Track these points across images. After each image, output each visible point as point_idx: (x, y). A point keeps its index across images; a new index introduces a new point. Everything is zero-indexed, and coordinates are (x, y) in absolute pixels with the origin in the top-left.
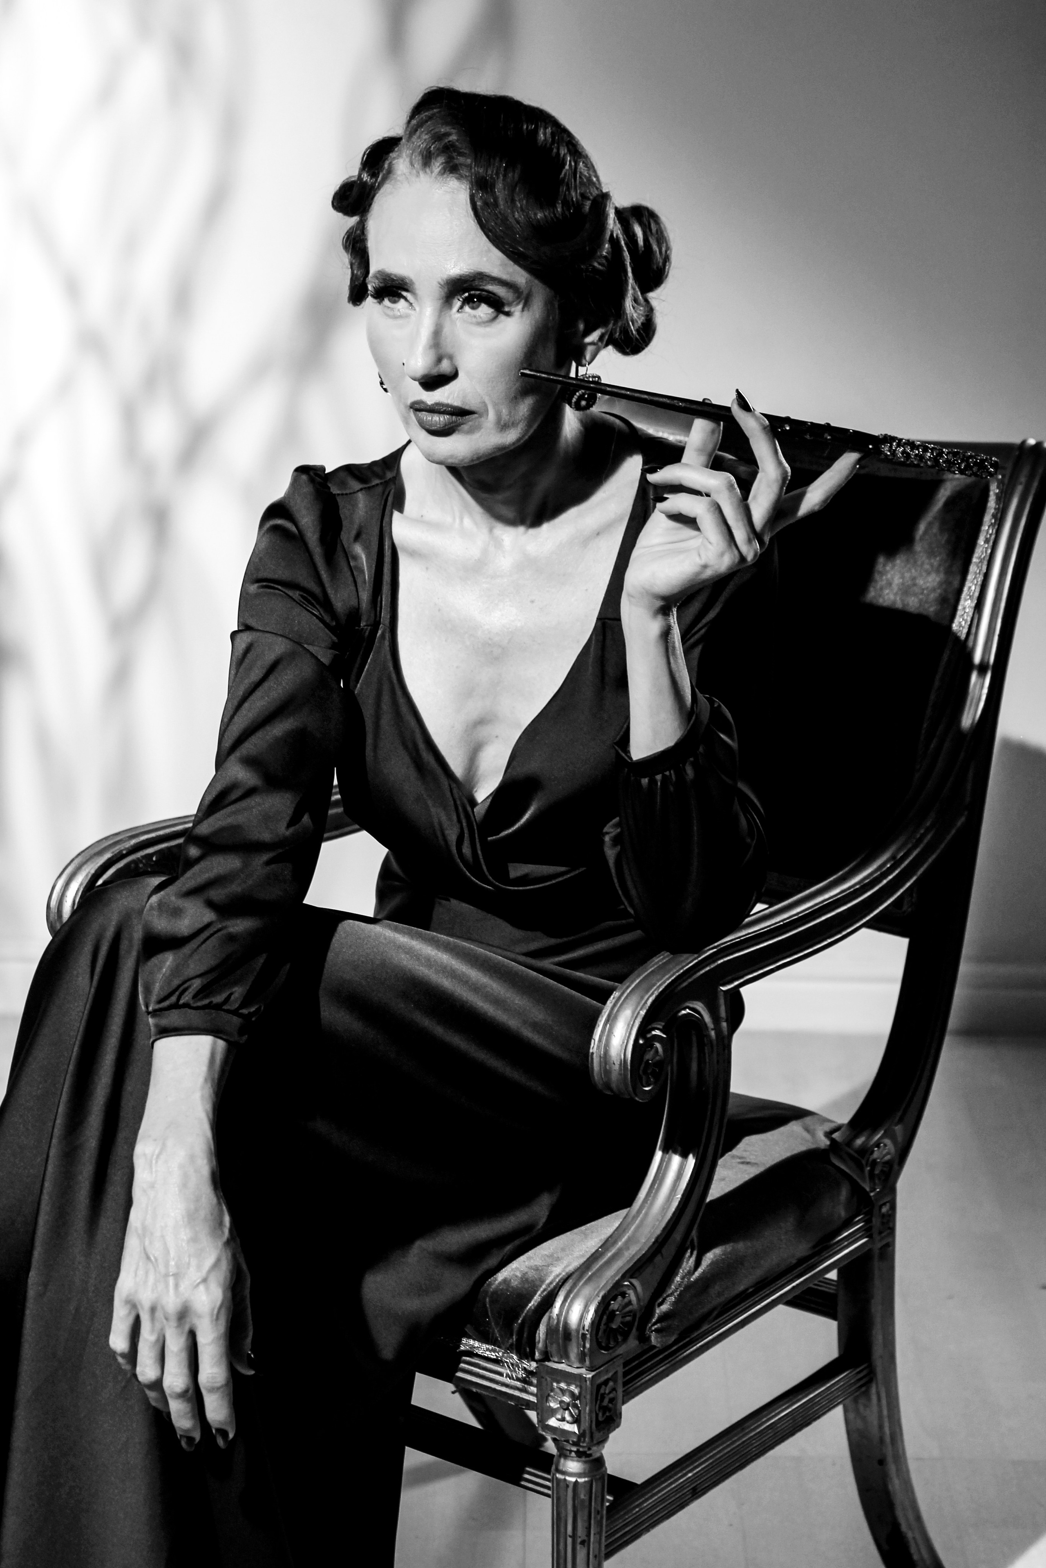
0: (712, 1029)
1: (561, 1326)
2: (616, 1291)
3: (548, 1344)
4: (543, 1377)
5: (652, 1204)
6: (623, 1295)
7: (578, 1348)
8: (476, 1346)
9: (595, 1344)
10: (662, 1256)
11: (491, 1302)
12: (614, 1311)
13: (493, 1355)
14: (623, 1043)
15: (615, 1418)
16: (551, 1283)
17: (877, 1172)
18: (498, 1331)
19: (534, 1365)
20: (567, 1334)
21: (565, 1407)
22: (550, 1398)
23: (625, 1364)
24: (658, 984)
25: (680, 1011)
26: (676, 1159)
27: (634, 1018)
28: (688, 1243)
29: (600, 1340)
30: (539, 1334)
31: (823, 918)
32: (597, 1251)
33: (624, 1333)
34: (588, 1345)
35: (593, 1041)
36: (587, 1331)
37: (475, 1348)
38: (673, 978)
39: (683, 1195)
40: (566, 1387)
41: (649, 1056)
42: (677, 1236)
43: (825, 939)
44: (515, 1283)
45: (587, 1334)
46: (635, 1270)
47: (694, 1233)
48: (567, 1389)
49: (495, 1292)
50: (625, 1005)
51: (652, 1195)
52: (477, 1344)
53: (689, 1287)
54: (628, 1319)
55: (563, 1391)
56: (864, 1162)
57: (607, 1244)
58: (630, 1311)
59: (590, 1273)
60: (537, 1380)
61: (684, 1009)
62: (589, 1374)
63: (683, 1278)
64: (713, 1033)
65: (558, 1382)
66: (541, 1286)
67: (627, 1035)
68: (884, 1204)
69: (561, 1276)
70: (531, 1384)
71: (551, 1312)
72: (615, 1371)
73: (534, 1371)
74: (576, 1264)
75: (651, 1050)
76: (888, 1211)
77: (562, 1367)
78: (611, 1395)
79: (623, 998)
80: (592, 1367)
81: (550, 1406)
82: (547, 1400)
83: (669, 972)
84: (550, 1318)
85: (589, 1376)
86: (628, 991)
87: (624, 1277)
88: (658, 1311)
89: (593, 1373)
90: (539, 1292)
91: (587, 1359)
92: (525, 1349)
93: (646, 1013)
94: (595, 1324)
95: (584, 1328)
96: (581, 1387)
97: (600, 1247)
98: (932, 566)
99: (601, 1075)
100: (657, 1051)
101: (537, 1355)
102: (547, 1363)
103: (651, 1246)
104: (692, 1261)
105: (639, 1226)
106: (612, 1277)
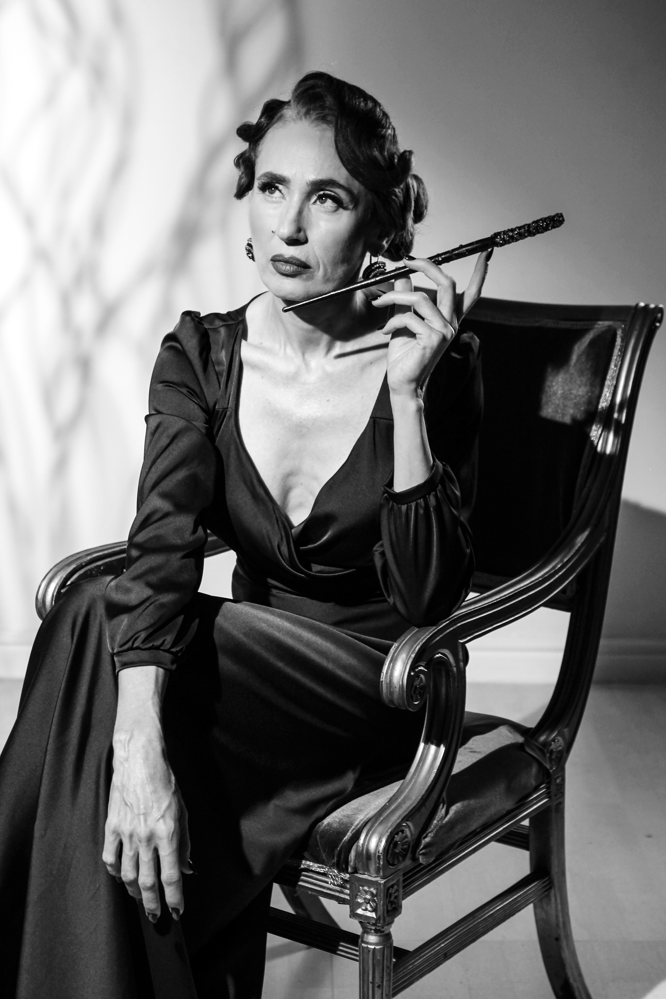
0: (455, 667)
1: (365, 851)
2: (397, 830)
3: (357, 863)
4: (353, 884)
5: (418, 776)
6: (403, 831)
7: (375, 865)
9: (386, 861)
10: (426, 807)
11: (321, 837)
12: (396, 842)
13: (322, 871)
14: (401, 674)
15: (398, 909)
16: (358, 825)
17: (553, 757)
18: (325, 855)
19: (348, 876)
20: (368, 856)
21: (367, 902)
22: (358, 896)
23: (404, 875)
24: (422, 638)
25: (435, 655)
26: (433, 748)
27: (408, 659)
28: (441, 800)
29: (389, 860)
30: (351, 856)
31: (520, 598)
33: (403, 855)
34: (381, 863)
35: (382, 674)
36: (381, 854)
37: (310, 866)
38: (431, 634)
39: (438, 770)
40: (368, 889)
41: (417, 683)
42: (435, 795)
43: (521, 612)
44: (335, 825)
45: (381, 856)
46: (409, 817)
47: (444, 794)
48: (368, 891)
49: (323, 831)
50: (402, 651)
51: (418, 770)
52: (311, 864)
53: (441, 827)
54: (405, 846)
55: (366, 892)
56: (546, 751)
57: (391, 801)
58: (407, 842)
59: (382, 819)
60: (350, 886)
61: (438, 654)
62: (382, 881)
63: (438, 821)
64: (455, 669)
65: (363, 886)
66: (351, 827)
67: (404, 669)
68: (558, 777)
69: (363, 821)
70: (346, 888)
71: (358, 843)
72: (398, 879)
73: (348, 880)
74: (372, 813)
75: (418, 679)
76: (560, 782)
77: (365, 877)
78: (396, 894)
79: (400, 647)
80: (384, 876)
81: (358, 902)
82: (356, 898)
84: (357, 846)
85: (383, 882)
86: (403, 643)
87: (403, 820)
88: (423, 842)
89: (385, 880)
90: (350, 831)
91: (381, 871)
92: (342, 866)
93: (415, 656)
94: (387, 850)
95: (379, 852)
96: (377, 889)
97: (387, 803)
98: (582, 381)
99: (388, 696)
100: (422, 680)
101: (350, 870)
102: (356, 875)
103: (419, 802)
104: (443, 811)
105: (411, 789)
106: (396, 820)
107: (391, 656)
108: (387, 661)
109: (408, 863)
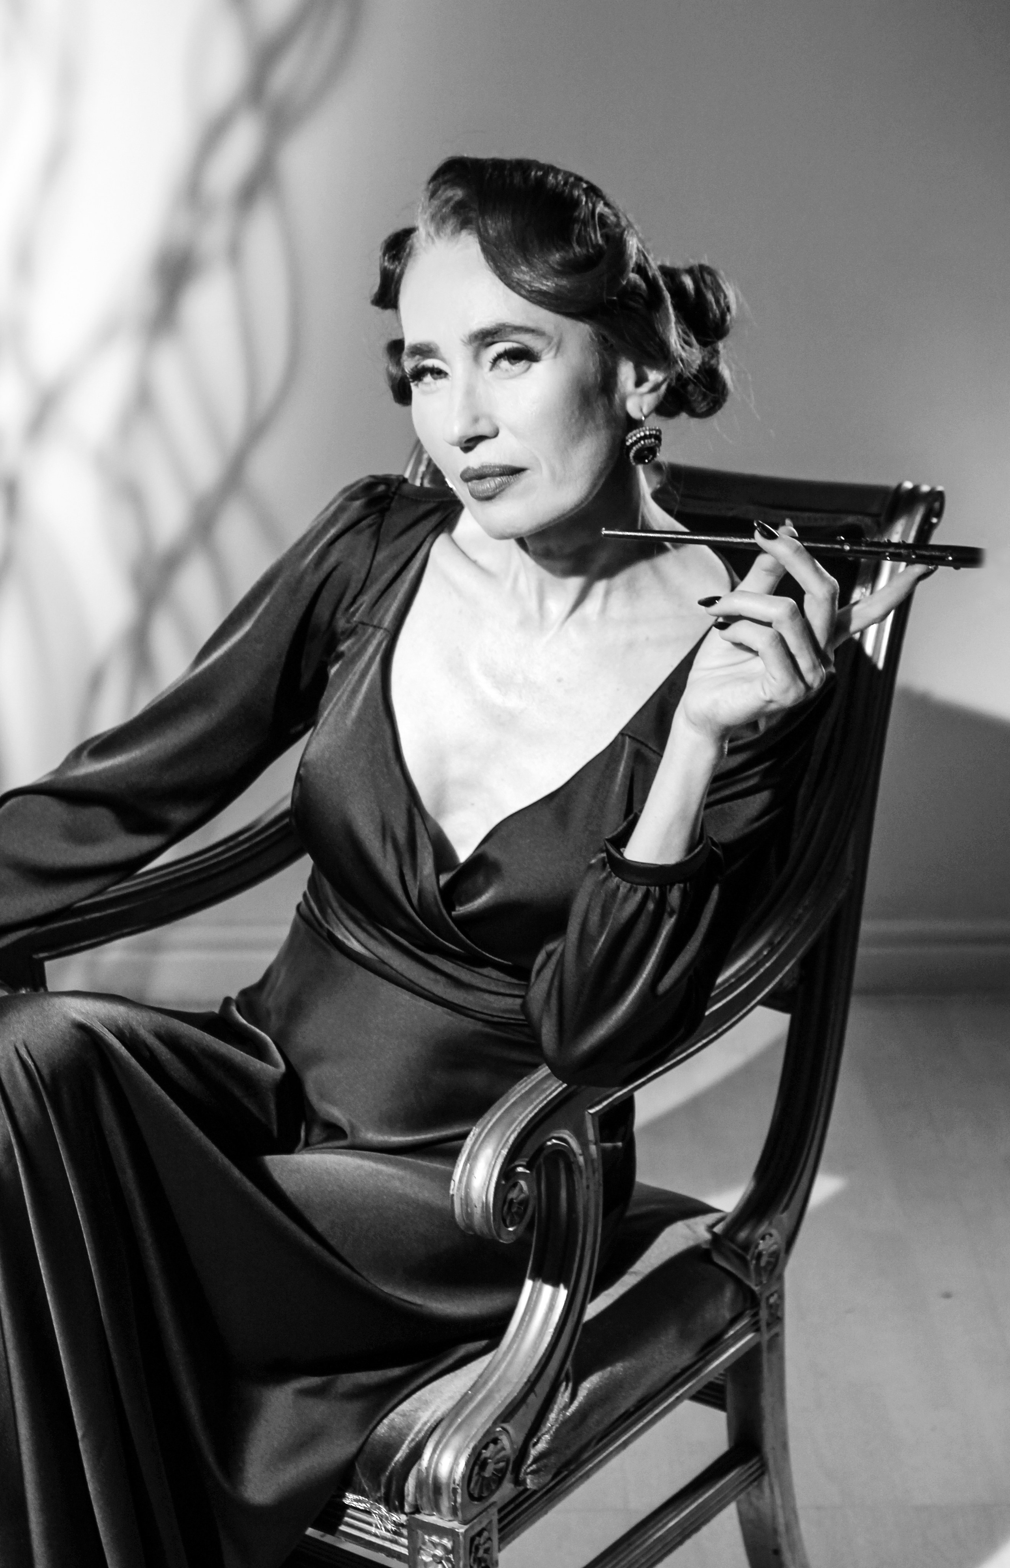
0: (580, 1155)
1: (430, 1479)
2: (486, 1441)
3: (418, 1497)
4: (414, 1530)
5: (523, 1338)
6: (495, 1441)
7: (449, 1503)
9: (466, 1496)
10: (535, 1394)
12: (486, 1459)
13: (364, 1507)
14: (485, 1184)
16: (419, 1431)
17: (762, 1265)
18: (365, 1482)
19: (403, 1518)
20: (437, 1488)
21: (438, 1561)
22: (422, 1552)
23: (500, 1511)
24: (519, 1120)
25: (545, 1143)
26: (548, 1289)
27: (496, 1157)
28: (563, 1375)
29: (472, 1492)
30: (408, 1487)
32: (466, 1394)
33: (499, 1478)
34: (459, 1500)
35: (452, 1182)
36: (458, 1485)
38: (536, 1111)
39: (556, 1329)
41: (513, 1195)
42: (551, 1370)
45: (457, 1489)
46: (508, 1414)
47: (568, 1365)
48: (439, 1543)
50: (485, 1144)
51: (523, 1328)
53: (564, 1423)
54: (502, 1464)
55: (435, 1545)
56: (749, 1257)
57: (475, 1387)
58: (504, 1456)
59: (459, 1420)
60: (408, 1533)
61: (550, 1140)
62: (462, 1528)
63: (558, 1415)
64: (581, 1159)
65: (430, 1536)
66: (408, 1435)
67: (489, 1175)
68: (772, 1295)
69: (429, 1424)
70: (400, 1535)
71: (420, 1465)
72: (488, 1520)
73: (405, 1523)
74: (444, 1409)
75: (515, 1190)
76: (775, 1302)
77: (434, 1519)
78: (487, 1546)
79: (483, 1135)
80: (465, 1521)
81: (422, 1560)
82: (419, 1553)
83: (532, 1103)
84: (419, 1471)
85: (462, 1530)
86: (489, 1126)
87: (495, 1423)
88: (533, 1451)
89: (466, 1527)
90: (407, 1442)
91: (459, 1513)
92: (394, 1502)
93: (508, 1153)
94: (468, 1477)
95: (454, 1483)
96: (454, 1542)
97: (470, 1390)
99: (463, 1217)
100: (521, 1189)
101: (407, 1509)
102: (417, 1516)
103: (523, 1388)
104: (567, 1394)
105: (510, 1364)
106: (484, 1423)
107: (467, 1152)
109: (507, 1490)
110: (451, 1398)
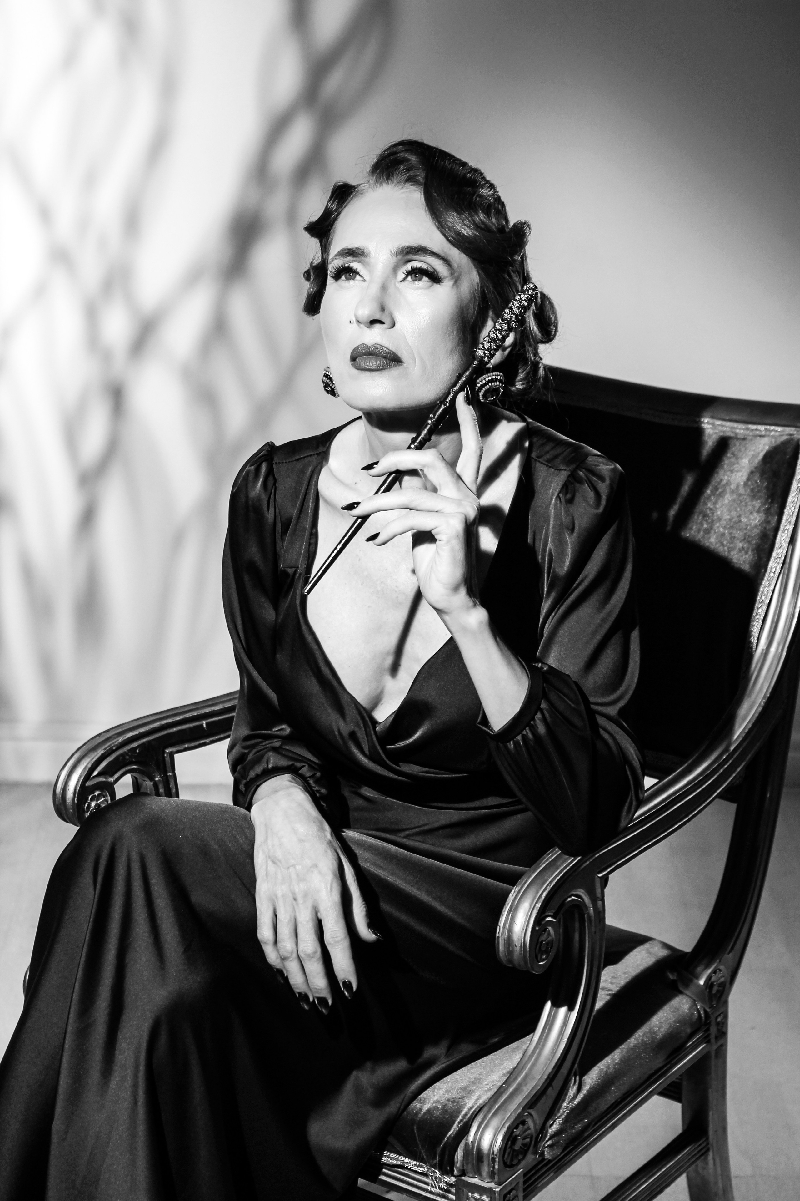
0: (591, 908)
1: (475, 1150)
2: (517, 1122)
3: (465, 1164)
4: (460, 1189)
5: (545, 1044)
6: (523, 1123)
7: (489, 1168)
8: (406, 1161)
9: (502, 1164)
10: (553, 1088)
11: (418, 1129)
12: (516, 1136)
13: (420, 1170)
16: (466, 1114)
17: (714, 991)
18: (424, 1152)
19: (453, 1180)
20: (480, 1157)
23: (525, 1175)
24: (550, 880)
25: (567, 899)
26: (562, 1011)
27: (531, 909)
28: (572, 1074)
29: (506, 1161)
30: (458, 1156)
31: (675, 807)
33: (524, 1151)
34: (497, 1167)
35: (498, 927)
36: (496, 1155)
37: (405, 1163)
38: (561, 875)
39: (568, 1039)
40: (479, 1197)
41: (543, 937)
42: (564, 1070)
43: (676, 823)
44: (437, 1114)
45: (496, 1158)
46: (533, 1103)
47: (576, 1066)
48: (479, 1199)
49: (422, 1122)
50: (524, 899)
51: (544, 1037)
52: (407, 1160)
53: (572, 1110)
54: (527, 1140)
57: (509, 1082)
58: (528, 1135)
59: (497, 1106)
60: (456, 1190)
61: (570, 897)
62: (498, 1188)
63: (569, 1103)
64: (591, 911)
65: (473, 1193)
66: (458, 1117)
67: (526, 923)
68: (719, 1015)
69: (474, 1109)
70: (450, 1192)
71: (467, 1140)
72: (517, 1182)
73: (454, 1184)
74: (485, 1098)
75: (545, 933)
76: (722, 1020)
77: (476, 1181)
79: (522, 892)
80: (499, 1182)
83: (557, 869)
84: (467, 1144)
85: (498, 1190)
86: (525, 887)
87: (524, 1110)
88: (550, 1131)
89: (501, 1187)
90: (457, 1122)
91: (496, 1177)
92: (447, 1167)
93: (541, 906)
94: (503, 1149)
95: (493, 1153)
96: (491, 1198)
97: (504, 1083)
98: (754, 507)
99: (505, 954)
100: (549, 933)
101: (456, 1172)
102: (463, 1178)
103: (544, 1083)
104: (575, 1088)
105: (533, 1065)
106: (516, 1110)
108: (504, 911)
109: (531, 1158)
110: (490, 1090)
